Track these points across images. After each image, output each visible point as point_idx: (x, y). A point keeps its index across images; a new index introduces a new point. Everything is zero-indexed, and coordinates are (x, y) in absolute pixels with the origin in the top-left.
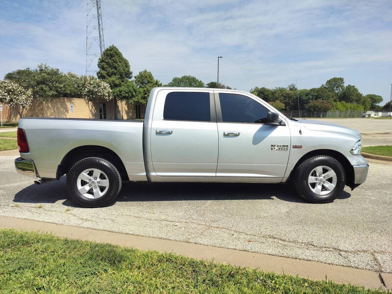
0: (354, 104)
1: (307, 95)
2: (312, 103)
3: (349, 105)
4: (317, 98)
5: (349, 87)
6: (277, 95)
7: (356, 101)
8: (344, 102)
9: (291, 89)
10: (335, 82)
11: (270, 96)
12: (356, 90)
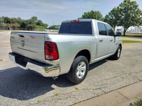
0: (42, 27)
1: (26, 22)
2: (29, 25)
3: (40, 26)
4: (30, 23)
5: (40, 21)
6: (14, 21)
7: (42, 25)
8: (39, 26)
9: (19, 19)
10: (34, 18)
11: (11, 21)
12: (41, 22)
